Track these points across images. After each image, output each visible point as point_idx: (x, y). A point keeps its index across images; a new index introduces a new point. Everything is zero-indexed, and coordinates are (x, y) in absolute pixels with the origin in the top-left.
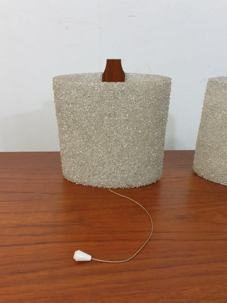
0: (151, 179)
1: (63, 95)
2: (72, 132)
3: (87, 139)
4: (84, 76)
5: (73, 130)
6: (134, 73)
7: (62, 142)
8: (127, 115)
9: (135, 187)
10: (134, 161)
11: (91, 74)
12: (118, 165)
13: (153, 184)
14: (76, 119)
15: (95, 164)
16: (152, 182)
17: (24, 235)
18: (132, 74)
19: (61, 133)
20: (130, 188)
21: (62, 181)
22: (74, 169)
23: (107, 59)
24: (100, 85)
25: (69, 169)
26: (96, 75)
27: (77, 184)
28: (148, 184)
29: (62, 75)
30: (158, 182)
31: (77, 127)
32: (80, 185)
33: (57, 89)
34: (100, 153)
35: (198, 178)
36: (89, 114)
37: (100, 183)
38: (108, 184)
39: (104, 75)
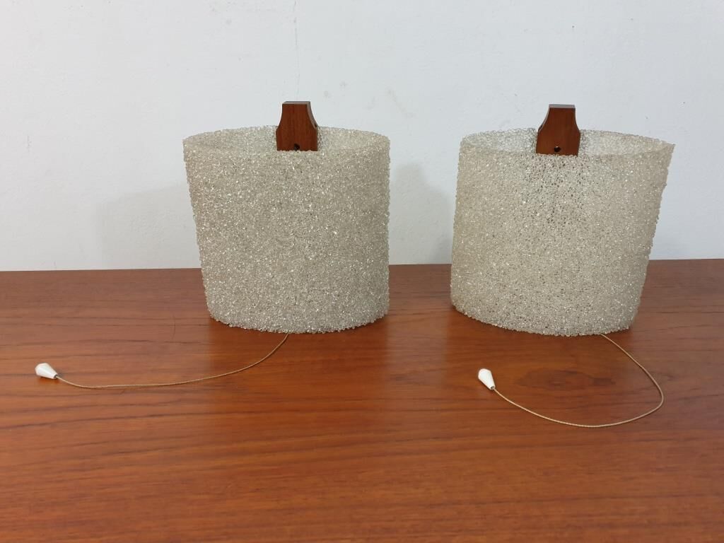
0: (365, 316)
1: (199, 171)
2: (217, 235)
3: (245, 246)
4: (242, 134)
5: (219, 230)
6: (333, 128)
7: (203, 252)
8: (310, 206)
9: (336, 331)
10: (330, 285)
11: (256, 128)
12: (302, 291)
13: (369, 324)
14: (222, 212)
15: (260, 290)
16: (367, 322)
17: (131, 405)
18: (328, 130)
19: (202, 236)
20: (327, 332)
21: (207, 322)
22: (226, 299)
23: (283, 102)
24: (259, 157)
25: (217, 300)
26: (265, 129)
27: (231, 326)
28: (360, 325)
29: (202, 134)
30: (378, 321)
31: (225, 225)
32: (237, 329)
33: (190, 161)
34: (268, 270)
35: (457, 316)
36: (244, 204)
37: (272, 323)
38: (285, 327)
39: (280, 131)
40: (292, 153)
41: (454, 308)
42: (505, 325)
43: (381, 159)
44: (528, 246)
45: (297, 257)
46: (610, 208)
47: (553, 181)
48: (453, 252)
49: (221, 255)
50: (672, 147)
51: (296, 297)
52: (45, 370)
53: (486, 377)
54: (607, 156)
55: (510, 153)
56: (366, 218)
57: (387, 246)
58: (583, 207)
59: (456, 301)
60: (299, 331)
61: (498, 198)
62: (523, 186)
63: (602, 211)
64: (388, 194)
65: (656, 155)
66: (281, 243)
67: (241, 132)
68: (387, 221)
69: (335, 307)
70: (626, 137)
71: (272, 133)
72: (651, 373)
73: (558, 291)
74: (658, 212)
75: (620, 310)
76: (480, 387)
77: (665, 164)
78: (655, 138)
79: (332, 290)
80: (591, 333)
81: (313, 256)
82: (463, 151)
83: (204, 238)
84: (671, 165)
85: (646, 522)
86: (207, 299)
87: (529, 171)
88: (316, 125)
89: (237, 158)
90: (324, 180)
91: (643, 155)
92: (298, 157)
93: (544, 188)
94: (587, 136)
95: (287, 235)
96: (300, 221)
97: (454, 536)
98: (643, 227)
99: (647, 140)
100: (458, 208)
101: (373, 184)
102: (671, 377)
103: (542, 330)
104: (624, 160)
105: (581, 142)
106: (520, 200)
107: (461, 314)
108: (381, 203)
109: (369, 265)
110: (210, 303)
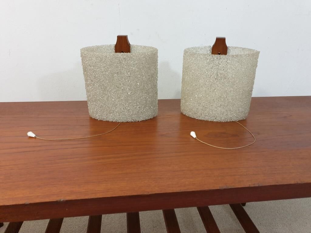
0: (149, 116)
1: (87, 60)
2: (94, 85)
3: (104, 89)
6: (136, 45)
8: (129, 73)
9: (139, 121)
11: (107, 45)
12: (126, 106)
13: (151, 119)
14: (96, 76)
15: (110, 105)
16: (150, 118)
18: (134, 46)
19: (87, 85)
20: (135, 122)
21: (89, 119)
22: (97, 110)
23: (117, 35)
25: (93, 110)
26: (110, 46)
27: (99, 120)
28: (147, 119)
30: (154, 118)
31: (97, 81)
32: (101, 121)
33: (83, 56)
34: (113, 98)
35: (183, 116)
36: (104, 73)
37: (115, 118)
38: (119, 120)
39: (116, 46)
40: (122, 53)
41: (182, 113)
42: (200, 118)
43: (155, 56)
44: (208, 89)
45: (124, 93)
46: (237, 74)
47: (217, 64)
48: (182, 92)
49: (95, 92)
50: (259, 52)
51: (123, 108)
52: (31, 134)
53: (193, 134)
54: (236, 55)
55: (202, 54)
56: (149, 78)
57: (157, 89)
58: (228, 74)
59: (183, 110)
60: (124, 121)
61: (198, 71)
62: (206, 66)
63: (235, 75)
64: (157, 70)
65: (253, 55)
66: (118, 87)
67: (102, 47)
68: (157, 80)
69: (138, 112)
70: (243, 49)
71: (113, 47)
72: (252, 133)
73: (219, 105)
74: (255, 76)
75: (242, 112)
76: (191, 138)
77: (257, 58)
78: (254, 49)
79: (137, 105)
80: (232, 121)
81: (130, 92)
82: (185, 54)
83: (88, 86)
84: (259, 58)
85: (245, 174)
86: (89, 110)
87: (208, 61)
88: (130, 44)
89: (102, 55)
90: (134, 64)
91: (248, 54)
92: (124, 55)
93: (214, 67)
94: (230, 49)
95: (120, 85)
96: (125, 79)
97: (182, 179)
98: (250, 81)
99: (250, 50)
100: (183, 75)
101: (152, 66)
102: (259, 134)
103: (214, 120)
104: (242, 56)
105: (228, 51)
106: (205, 72)
107: (185, 115)
108: (155, 73)
109: (151, 96)
110: (90, 112)
